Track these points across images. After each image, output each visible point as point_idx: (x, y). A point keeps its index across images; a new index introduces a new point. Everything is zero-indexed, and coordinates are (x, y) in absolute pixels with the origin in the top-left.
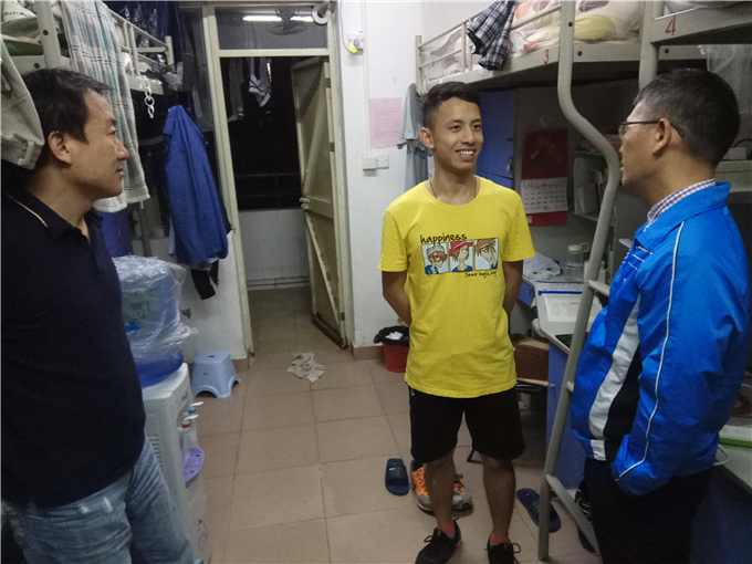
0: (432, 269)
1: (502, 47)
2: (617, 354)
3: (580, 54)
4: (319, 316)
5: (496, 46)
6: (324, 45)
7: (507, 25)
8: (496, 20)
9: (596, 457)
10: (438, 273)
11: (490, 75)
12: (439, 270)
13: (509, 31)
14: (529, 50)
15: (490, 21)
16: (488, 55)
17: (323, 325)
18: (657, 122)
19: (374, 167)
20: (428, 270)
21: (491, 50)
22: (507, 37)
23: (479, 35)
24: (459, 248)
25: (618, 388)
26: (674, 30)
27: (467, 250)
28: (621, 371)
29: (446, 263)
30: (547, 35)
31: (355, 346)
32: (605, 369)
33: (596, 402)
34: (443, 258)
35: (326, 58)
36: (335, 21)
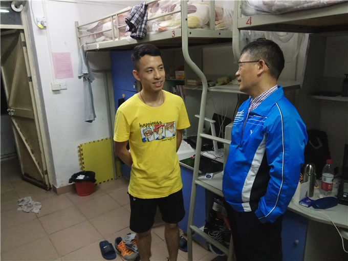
0: (146, 139)
1: (144, 29)
2: (254, 163)
3: (190, 33)
4: (26, 175)
5: (141, 28)
6: (20, 23)
7: (145, 18)
8: (140, 16)
9: (245, 211)
10: (149, 141)
11: (135, 42)
12: (150, 140)
13: (146, 21)
14: (161, 31)
15: (137, 16)
16: (138, 32)
17: (30, 179)
18: (258, 61)
19: (58, 89)
20: (144, 140)
21: (138, 30)
22: (145, 24)
23: (133, 22)
24: (159, 128)
25: (254, 178)
26: (251, 23)
27: (162, 128)
28: (256, 170)
29: (152, 136)
30: (171, 24)
31: (57, 187)
32: (247, 170)
33: (244, 186)
34: (151, 133)
35: (22, 31)
36: (27, 10)
